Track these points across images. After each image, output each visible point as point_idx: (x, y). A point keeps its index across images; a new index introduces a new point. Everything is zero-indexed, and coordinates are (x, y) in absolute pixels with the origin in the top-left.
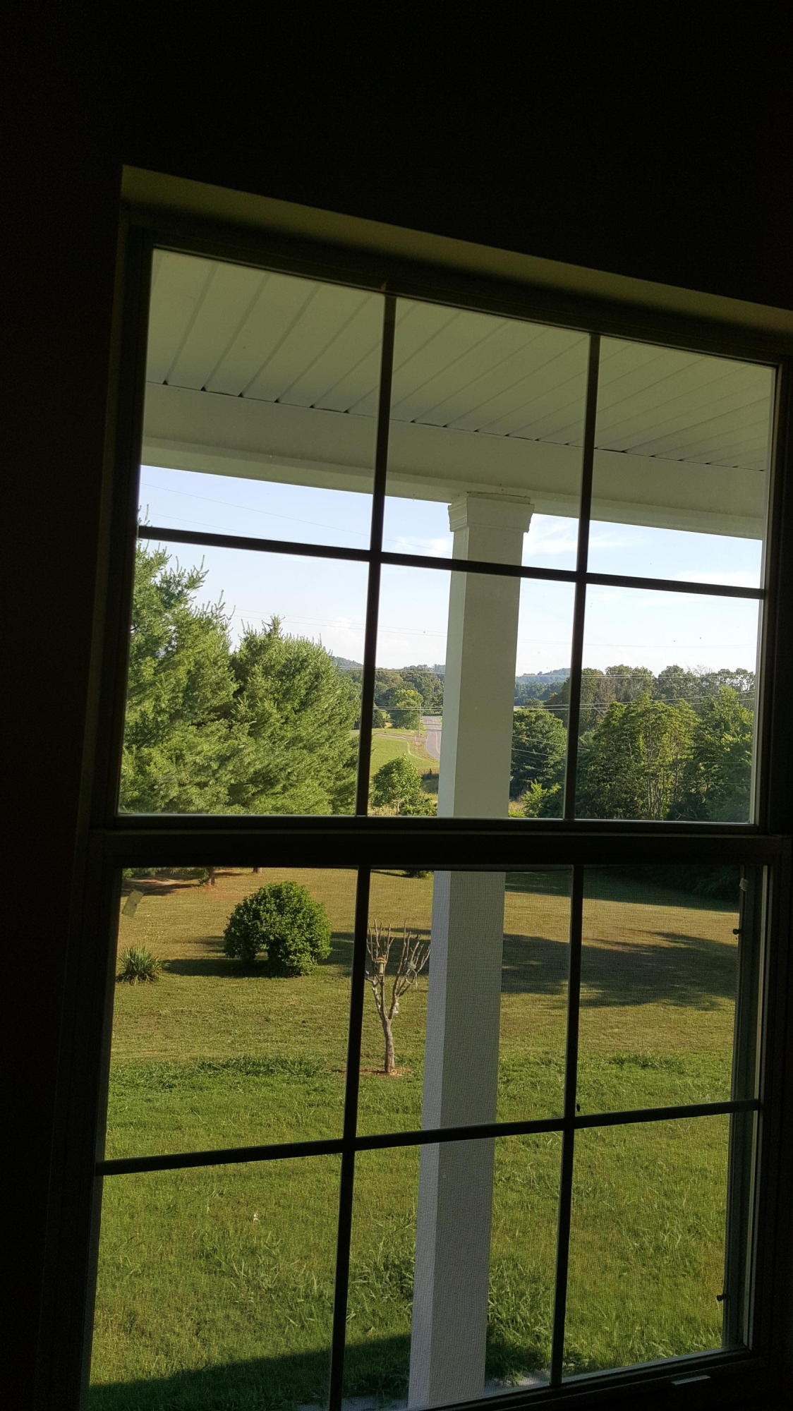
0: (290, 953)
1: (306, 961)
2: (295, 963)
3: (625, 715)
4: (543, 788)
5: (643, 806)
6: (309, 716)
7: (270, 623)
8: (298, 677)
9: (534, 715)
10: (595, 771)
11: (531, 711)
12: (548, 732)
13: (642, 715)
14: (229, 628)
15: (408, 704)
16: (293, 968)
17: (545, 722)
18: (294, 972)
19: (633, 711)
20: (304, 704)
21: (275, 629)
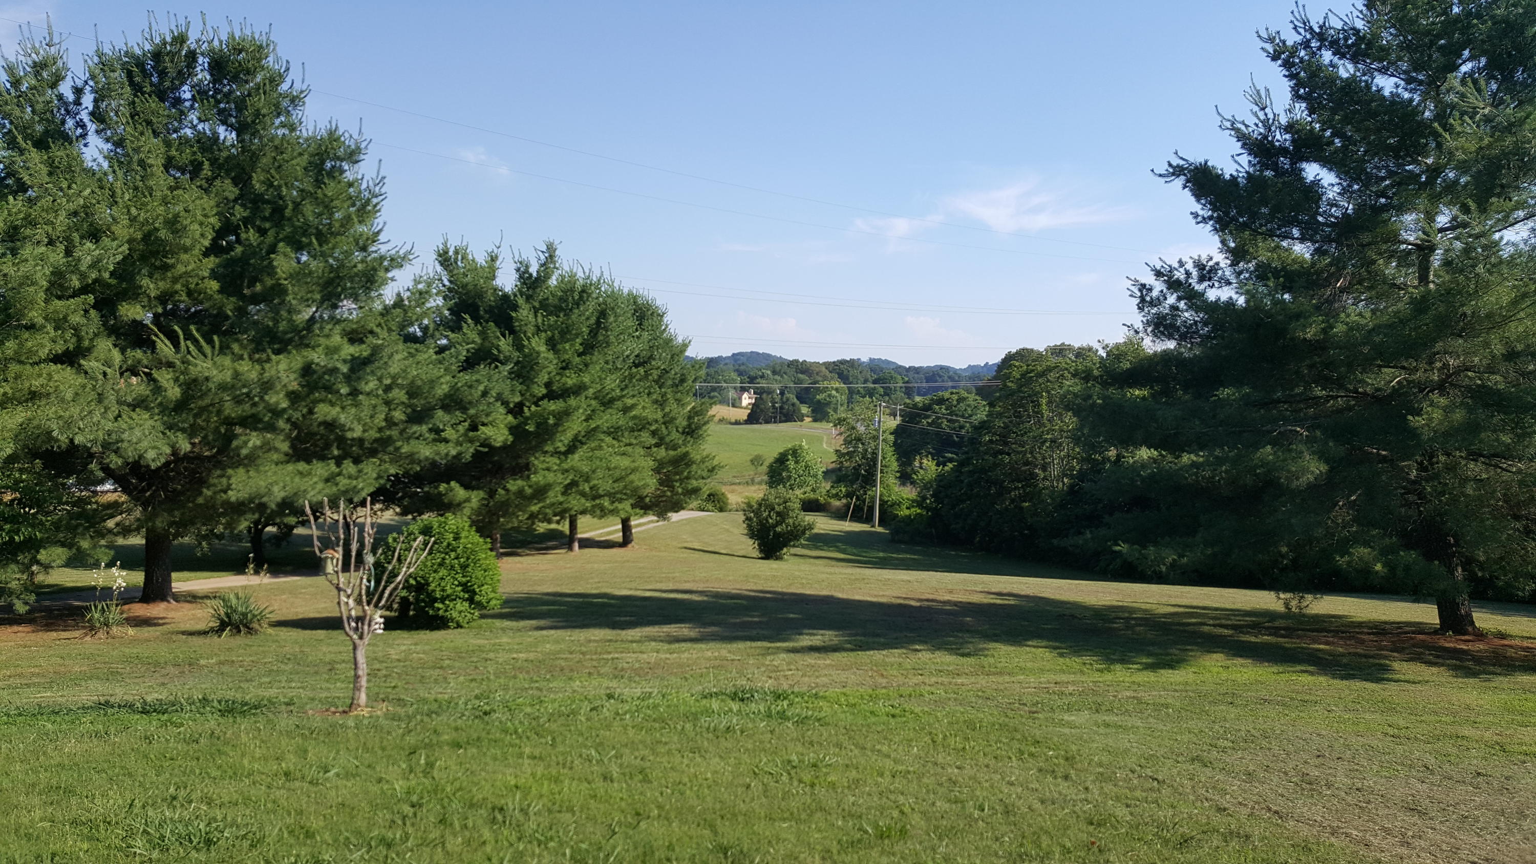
0: (435, 600)
1: (459, 609)
2: (441, 612)
3: (1023, 375)
4: (938, 465)
5: (1045, 478)
6: (598, 359)
7: (544, 249)
8: (576, 311)
9: (955, 397)
10: (991, 441)
11: (952, 393)
12: (971, 416)
13: (1042, 374)
14: (500, 259)
15: (830, 396)
16: (436, 617)
17: (969, 406)
18: (439, 623)
19: (1033, 371)
20: (588, 348)
21: (551, 256)
